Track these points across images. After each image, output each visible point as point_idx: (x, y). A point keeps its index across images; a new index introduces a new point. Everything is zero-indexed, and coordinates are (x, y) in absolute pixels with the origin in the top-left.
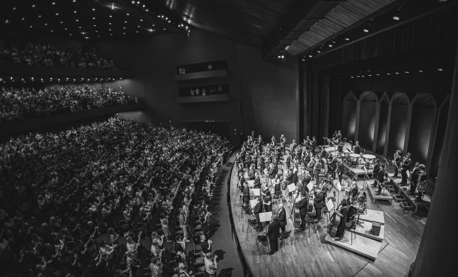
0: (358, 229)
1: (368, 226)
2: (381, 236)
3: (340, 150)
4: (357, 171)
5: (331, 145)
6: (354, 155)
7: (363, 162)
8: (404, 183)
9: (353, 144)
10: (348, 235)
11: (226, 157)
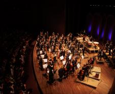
0: (90, 75)
1: (94, 74)
2: (99, 78)
3: (84, 39)
4: (91, 49)
5: (80, 37)
6: (90, 42)
7: (93, 45)
8: (110, 55)
9: (90, 37)
10: (86, 78)
11: (30, 43)
